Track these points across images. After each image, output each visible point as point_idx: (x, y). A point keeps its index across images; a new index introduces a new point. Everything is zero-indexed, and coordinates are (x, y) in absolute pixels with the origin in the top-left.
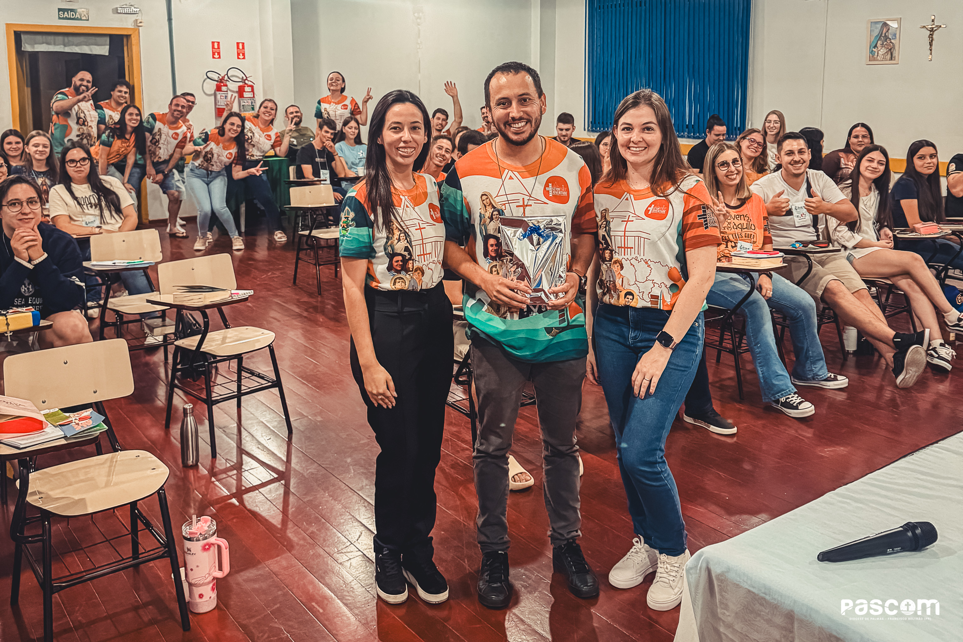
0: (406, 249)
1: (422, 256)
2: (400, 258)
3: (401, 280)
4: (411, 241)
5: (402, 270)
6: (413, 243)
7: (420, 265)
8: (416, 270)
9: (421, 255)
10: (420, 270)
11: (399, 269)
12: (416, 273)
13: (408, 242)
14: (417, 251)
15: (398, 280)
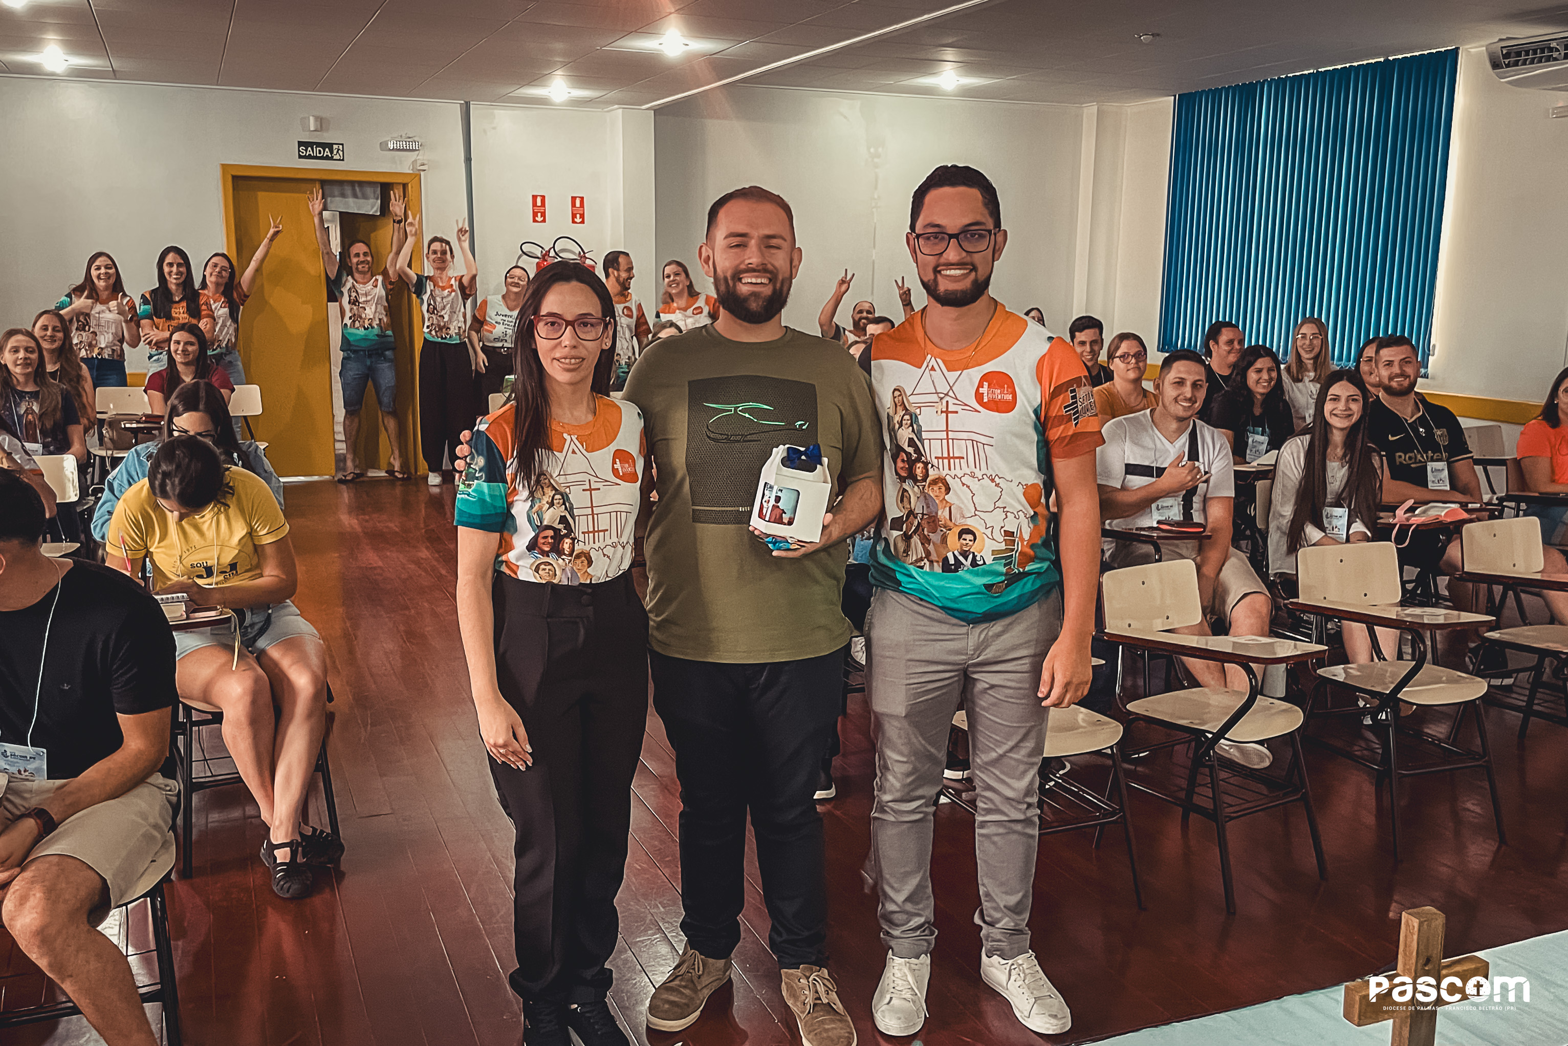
0: (563, 520)
1: (591, 535)
2: (550, 533)
3: (548, 567)
4: (572, 508)
5: (551, 551)
6: (576, 512)
7: (587, 548)
8: (578, 556)
9: (588, 532)
10: (586, 557)
11: (547, 549)
12: (578, 561)
13: (566, 508)
14: (581, 525)
15: (543, 567)
